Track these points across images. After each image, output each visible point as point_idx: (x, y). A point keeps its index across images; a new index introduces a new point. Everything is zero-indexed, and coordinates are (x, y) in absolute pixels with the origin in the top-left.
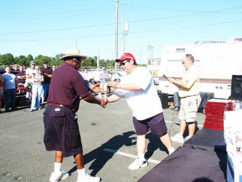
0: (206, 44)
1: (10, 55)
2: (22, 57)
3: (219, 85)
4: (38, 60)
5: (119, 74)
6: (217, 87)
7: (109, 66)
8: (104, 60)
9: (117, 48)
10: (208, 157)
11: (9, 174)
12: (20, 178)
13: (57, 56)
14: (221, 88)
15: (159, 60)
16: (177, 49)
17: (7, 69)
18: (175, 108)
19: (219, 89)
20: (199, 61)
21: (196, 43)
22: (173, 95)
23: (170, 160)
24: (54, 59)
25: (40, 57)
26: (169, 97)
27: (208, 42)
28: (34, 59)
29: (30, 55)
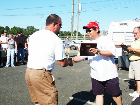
4: (13, 30)
5: (74, 42)
7: (66, 36)
8: (62, 32)
9: (73, 23)
13: (28, 27)
16: (120, 24)
18: (119, 68)
21: (135, 19)
22: (117, 58)
24: (25, 29)
25: (15, 28)
28: (10, 29)
29: (7, 26)
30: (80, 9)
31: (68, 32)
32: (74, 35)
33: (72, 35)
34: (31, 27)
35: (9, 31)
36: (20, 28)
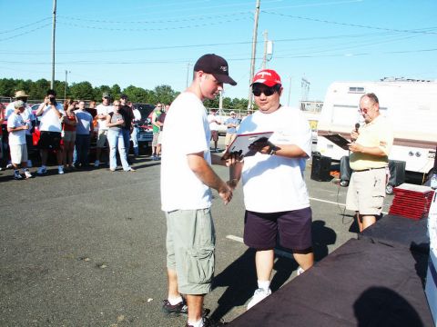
0: (398, 83)
1: (87, 85)
2: (105, 88)
3: (415, 150)
6: (411, 154)
8: (230, 99)
10: (397, 257)
11: (88, 259)
12: (103, 266)
13: (158, 88)
14: (418, 155)
15: (319, 104)
16: (351, 88)
17: (81, 105)
18: (341, 181)
19: (415, 156)
20: (386, 109)
21: (382, 80)
22: (339, 161)
23: (338, 256)
24: (152, 92)
25: (131, 88)
26: (333, 164)
27: (402, 80)
28: (122, 90)
29: (116, 85)
30: (269, 51)
31: (243, 100)
32: (253, 107)
33: (249, 107)
34: (164, 87)
35: (119, 95)
36: (141, 89)
